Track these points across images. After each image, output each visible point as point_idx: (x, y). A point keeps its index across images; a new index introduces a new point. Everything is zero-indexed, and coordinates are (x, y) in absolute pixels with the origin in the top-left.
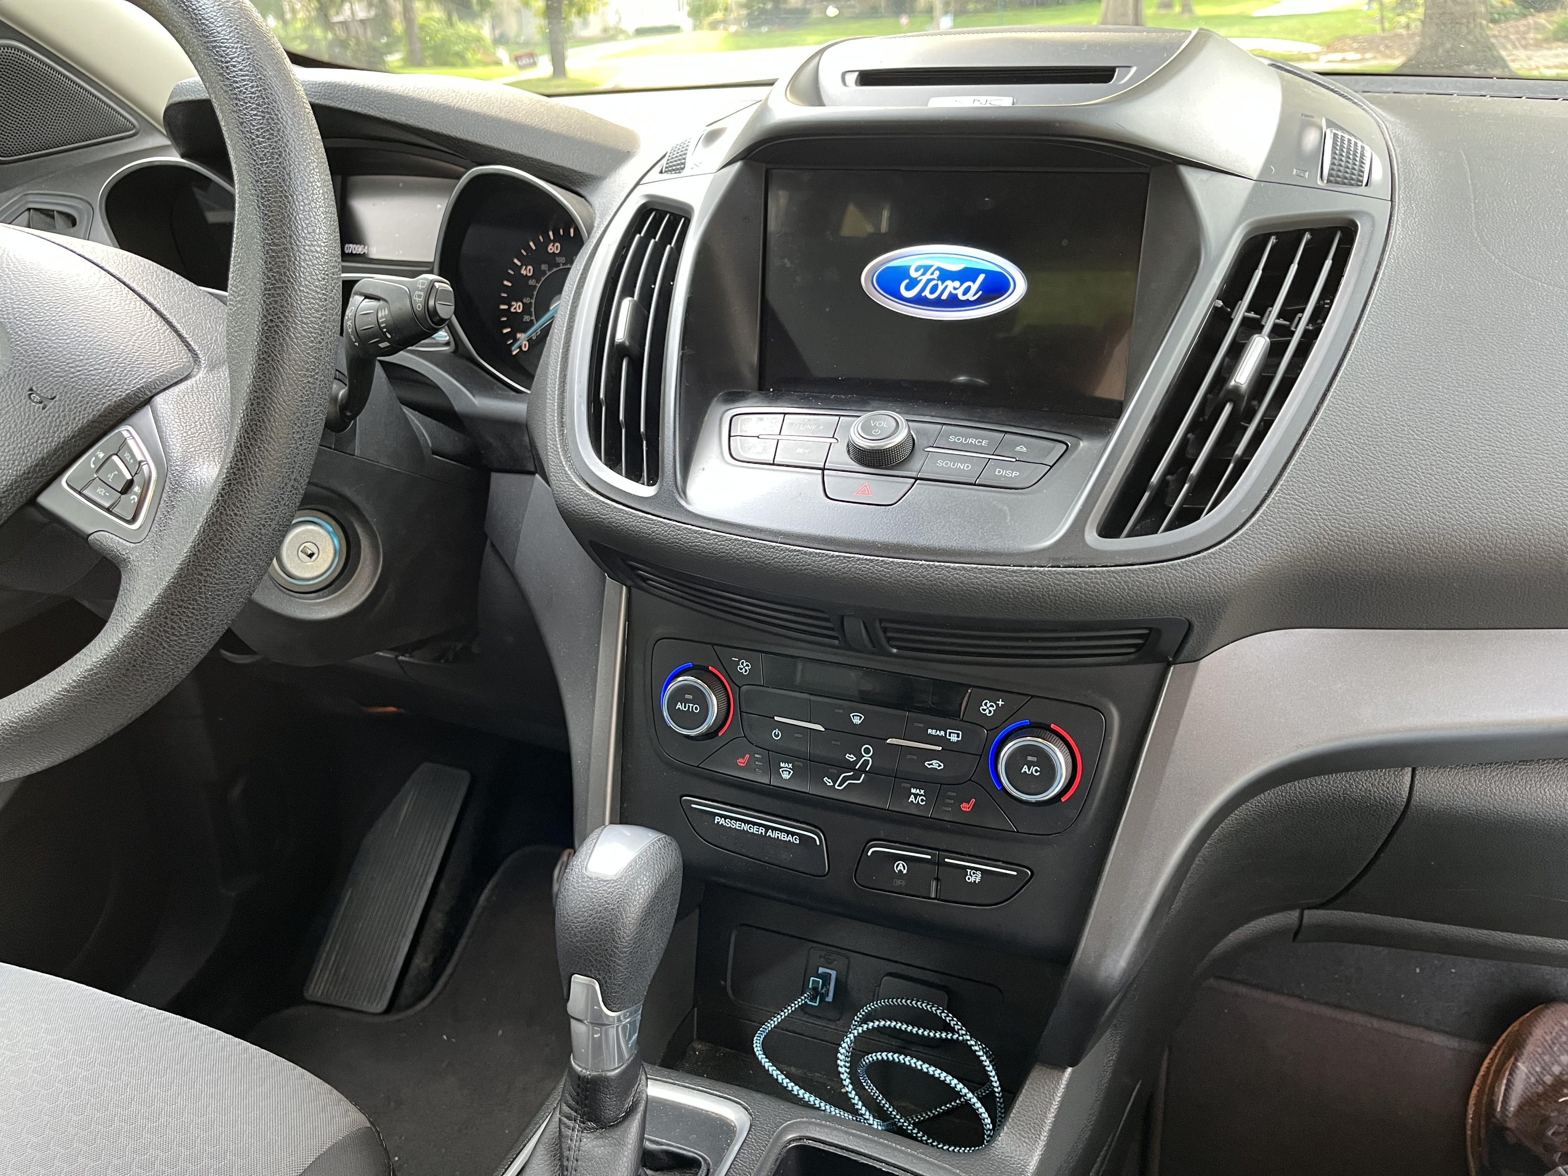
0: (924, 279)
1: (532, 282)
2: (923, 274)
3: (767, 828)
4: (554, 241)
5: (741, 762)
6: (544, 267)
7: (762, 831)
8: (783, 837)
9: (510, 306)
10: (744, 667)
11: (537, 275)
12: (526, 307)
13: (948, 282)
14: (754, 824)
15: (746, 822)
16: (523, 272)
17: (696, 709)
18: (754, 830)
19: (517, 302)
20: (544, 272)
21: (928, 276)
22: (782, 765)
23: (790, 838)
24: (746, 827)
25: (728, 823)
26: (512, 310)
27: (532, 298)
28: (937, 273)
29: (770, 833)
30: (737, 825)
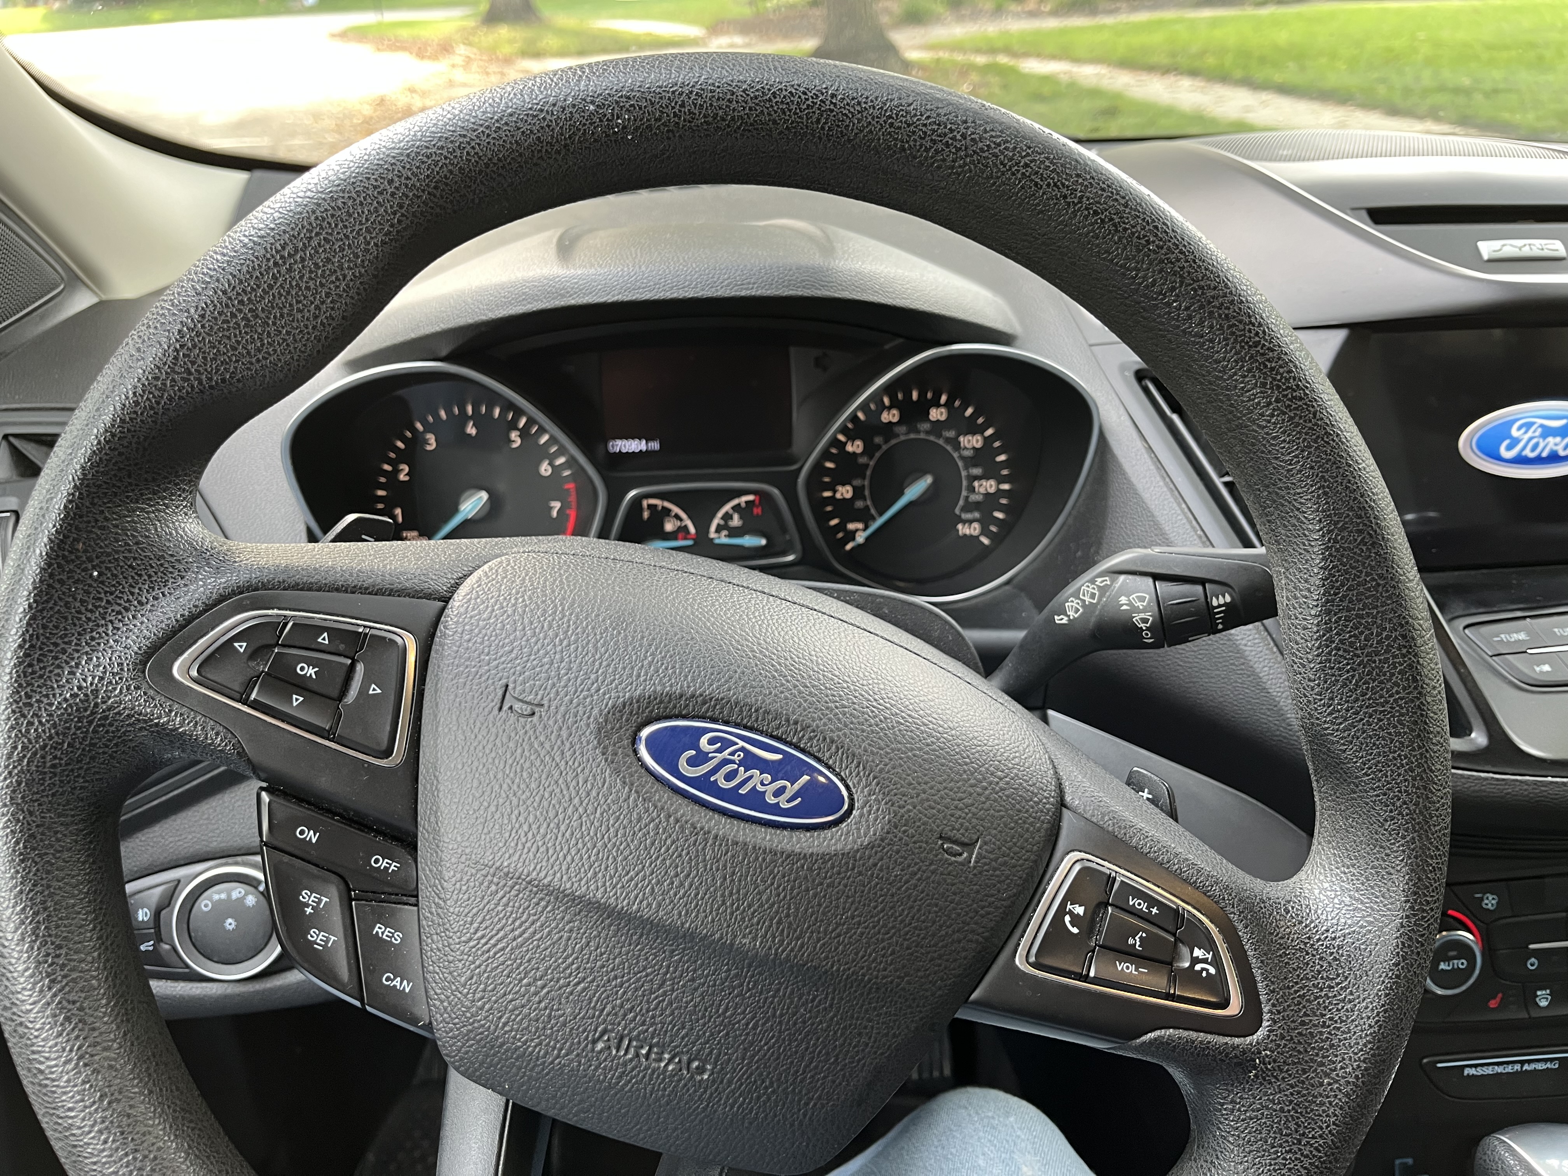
0: (1526, 437)
1: (863, 460)
2: (1526, 432)
3: (1522, 1063)
4: (889, 408)
5: (1493, 1004)
6: (878, 440)
7: (1517, 1067)
8: (1540, 1066)
9: (835, 492)
10: (1490, 902)
11: (869, 450)
12: (858, 493)
13: (1551, 439)
14: (1508, 1063)
15: (1498, 1064)
16: (849, 448)
17: (1462, 964)
18: (1509, 1069)
19: (843, 485)
20: (879, 447)
21: (1530, 434)
22: (1539, 993)
23: (1549, 1065)
24: (1499, 1069)
25: (1480, 1071)
26: (838, 496)
27: (864, 478)
28: (1540, 430)
29: (1526, 1067)
30: (1489, 1071)
